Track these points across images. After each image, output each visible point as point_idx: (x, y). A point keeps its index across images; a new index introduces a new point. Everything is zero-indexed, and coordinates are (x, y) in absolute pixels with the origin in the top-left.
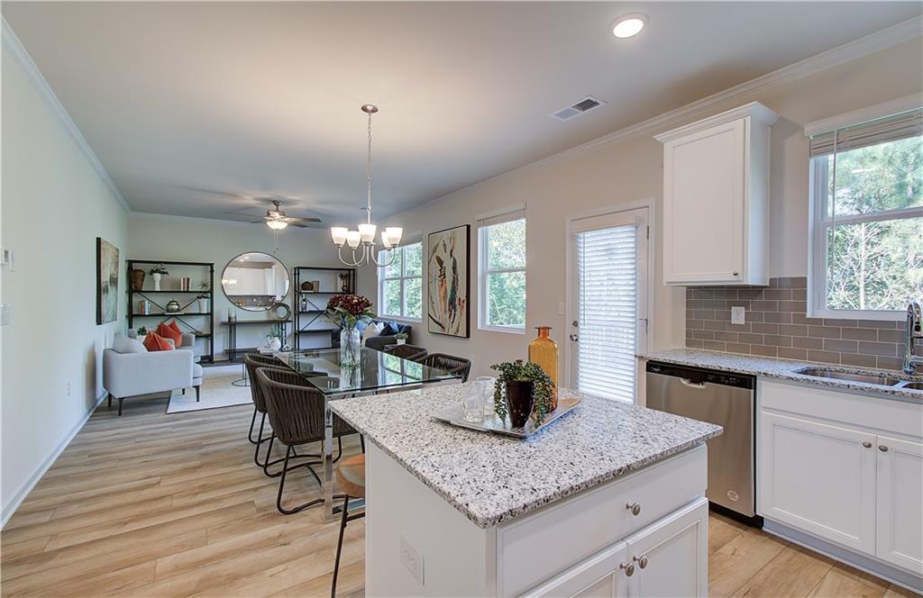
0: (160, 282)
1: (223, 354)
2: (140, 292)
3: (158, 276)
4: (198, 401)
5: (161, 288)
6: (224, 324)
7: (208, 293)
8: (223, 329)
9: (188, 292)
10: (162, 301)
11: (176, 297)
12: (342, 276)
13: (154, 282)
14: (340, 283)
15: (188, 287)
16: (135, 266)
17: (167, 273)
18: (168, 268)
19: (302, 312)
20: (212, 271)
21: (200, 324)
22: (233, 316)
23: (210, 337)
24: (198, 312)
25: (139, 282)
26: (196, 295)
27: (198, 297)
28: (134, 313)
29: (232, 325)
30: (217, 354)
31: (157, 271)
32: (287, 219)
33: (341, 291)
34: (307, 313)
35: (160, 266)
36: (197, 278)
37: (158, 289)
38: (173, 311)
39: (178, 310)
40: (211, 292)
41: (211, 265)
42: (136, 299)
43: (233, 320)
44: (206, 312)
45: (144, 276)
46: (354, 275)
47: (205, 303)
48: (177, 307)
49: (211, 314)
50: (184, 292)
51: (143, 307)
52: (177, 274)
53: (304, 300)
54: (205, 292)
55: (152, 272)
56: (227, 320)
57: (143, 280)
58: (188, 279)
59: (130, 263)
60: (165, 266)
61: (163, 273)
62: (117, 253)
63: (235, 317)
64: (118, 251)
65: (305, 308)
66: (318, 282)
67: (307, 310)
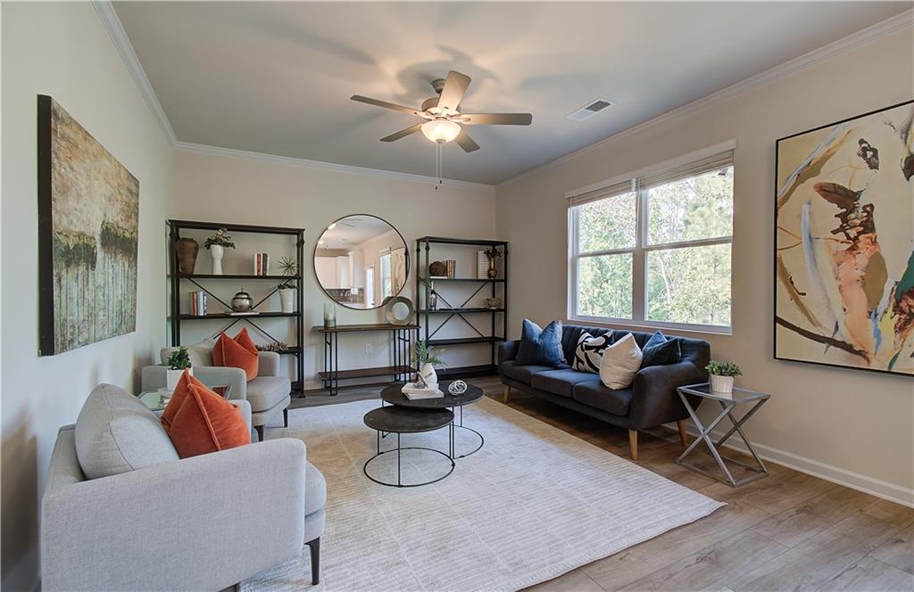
0: (223, 261)
1: (315, 379)
2: (191, 276)
3: (218, 250)
4: (315, 581)
5: (223, 269)
6: (316, 331)
7: (294, 279)
8: (315, 340)
9: (265, 277)
10: (225, 292)
11: (248, 287)
12: (487, 253)
13: (212, 260)
14: (484, 266)
15: (265, 269)
16: (184, 233)
17: (232, 245)
18: (234, 237)
19: (432, 312)
20: (300, 243)
21: (280, 331)
22: (331, 317)
23: (297, 351)
24: (279, 311)
25: (189, 260)
26: (276, 283)
27: (280, 287)
28: (183, 311)
29: (329, 332)
30: (307, 380)
33: (486, 278)
34: (437, 312)
35: (223, 231)
36: (277, 253)
37: (218, 271)
38: (241, 309)
39: (250, 308)
40: (299, 278)
41: (299, 232)
42: (186, 289)
43: (332, 325)
44: (291, 312)
45: (197, 249)
46: (506, 252)
47: (290, 295)
48: (248, 302)
49: (299, 314)
50: (258, 277)
51: (195, 302)
52: (248, 247)
53: (433, 292)
54: (290, 278)
55: (210, 243)
56: (323, 325)
57: (195, 257)
58: (265, 255)
59: (176, 225)
60: (229, 233)
61: (226, 245)
62: (133, 187)
63: (335, 320)
64: (137, 184)
65: (435, 306)
66: (454, 262)
67: (437, 308)
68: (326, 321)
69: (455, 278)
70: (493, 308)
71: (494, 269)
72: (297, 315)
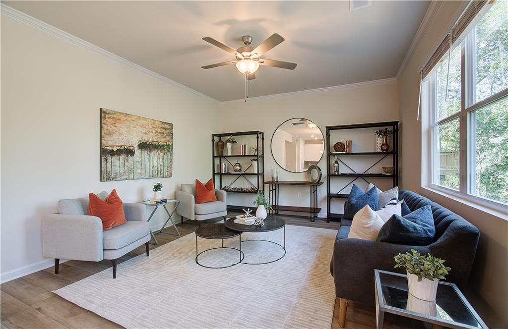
0: (231, 149)
2: (224, 156)
3: (229, 145)
4: (114, 277)
5: (231, 153)
9: (245, 156)
11: (241, 161)
12: (380, 132)
13: (228, 149)
15: (245, 152)
17: (235, 142)
18: (235, 138)
20: (263, 138)
22: (275, 176)
24: (252, 172)
26: (249, 159)
27: (252, 160)
28: (216, 172)
33: (381, 151)
34: (338, 175)
35: (232, 136)
38: (237, 171)
39: (240, 170)
40: (263, 156)
41: (262, 133)
43: (276, 180)
44: (256, 173)
45: (223, 145)
46: (397, 130)
47: (256, 165)
50: (242, 156)
51: (221, 168)
53: (337, 162)
54: (257, 156)
55: (226, 142)
56: (271, 180)
57: (224, 148)
58: (245, 145)
61: (233, 142)
63: (277, 178)
64: (171, 125)
65: (338, 171)
66: (351, 141)
67: (339, 173)
68: (273, 178)
69: (352, 152)
70: (388, 174)
71: (386, 144)
72: (258, 174)
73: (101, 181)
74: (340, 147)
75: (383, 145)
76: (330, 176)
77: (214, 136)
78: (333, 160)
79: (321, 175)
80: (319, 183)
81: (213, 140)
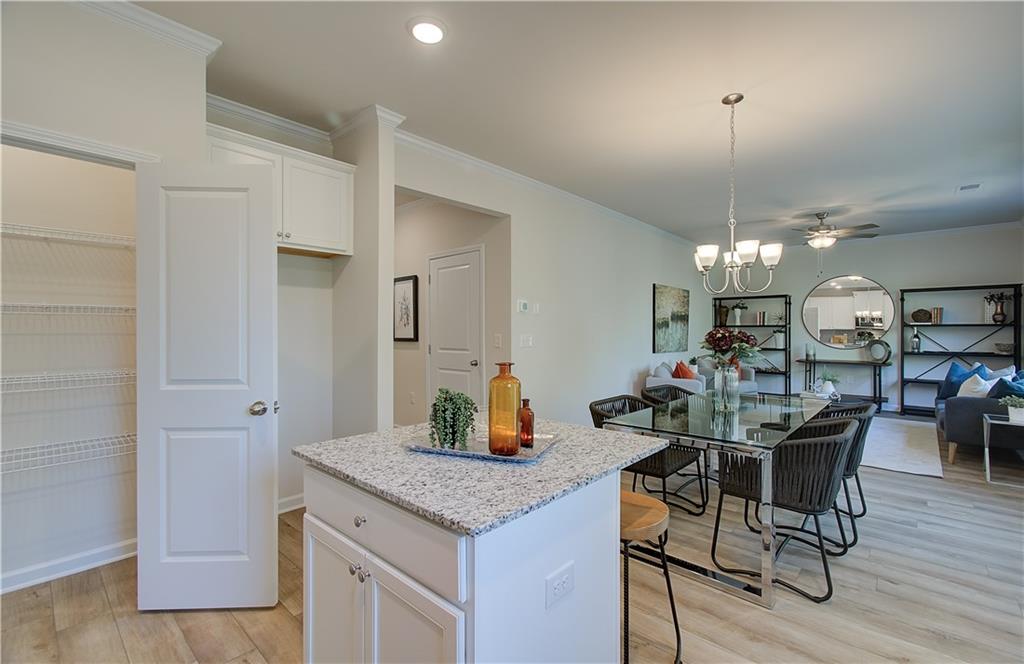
0: (741, 317)
3: (738, 311)
5: (741, 321)
6: (802, 361)
7: (785, 328)
9: (764, 326)
12: (992, 297)
13: (735, 317)
14: (989, 310)
15: (764, 321)
16: (720, 303)
17: (746, 308)
18: (746, 303)
19: (912, 353)
20: (788, 304)
22: (811, 353)
23: (787, 374)
24: (774, 347)
25: (723, 317)
26: (772, 329)
27: (775, 332)
29: (810, 364)
31: (737, 306)
32: (834, 233)
33: (992, 322)
34: (919, 354)
35: (741, 301)
36: (773, 310)
37: (739, 323)
40: (787, 326)
41: (787, 297)
43: (812, 358)
44: (782, 348)
45: (728, 311)
46: (1017, 294)
47: (781, 337)
50: (760, 326)
52: (756, 308)
53: (916, 336)
54: (781, 326)
55: (733, 308)
56: (804, 358)
57: (727, 316)
58: (764, 312)
60: (744, 301)
61: (743, 308)
62: (686, 294)
63: (814, 355)
64: (688, 292)
65: (918, 348)
66: (941, 309)
67: (921, 351)
68: (807, 355)
69: (943, 323)
70: (1005, 353)
71: (1002, 313)
72: (785, 350)
73: (654, 352)
74: (921, 316)
75: (996, 314)
76: (904, 354)
77: (715, 299)
78: (909, 334)
79: (890, 352)
80: (885, 363)
81: (715, 305)
